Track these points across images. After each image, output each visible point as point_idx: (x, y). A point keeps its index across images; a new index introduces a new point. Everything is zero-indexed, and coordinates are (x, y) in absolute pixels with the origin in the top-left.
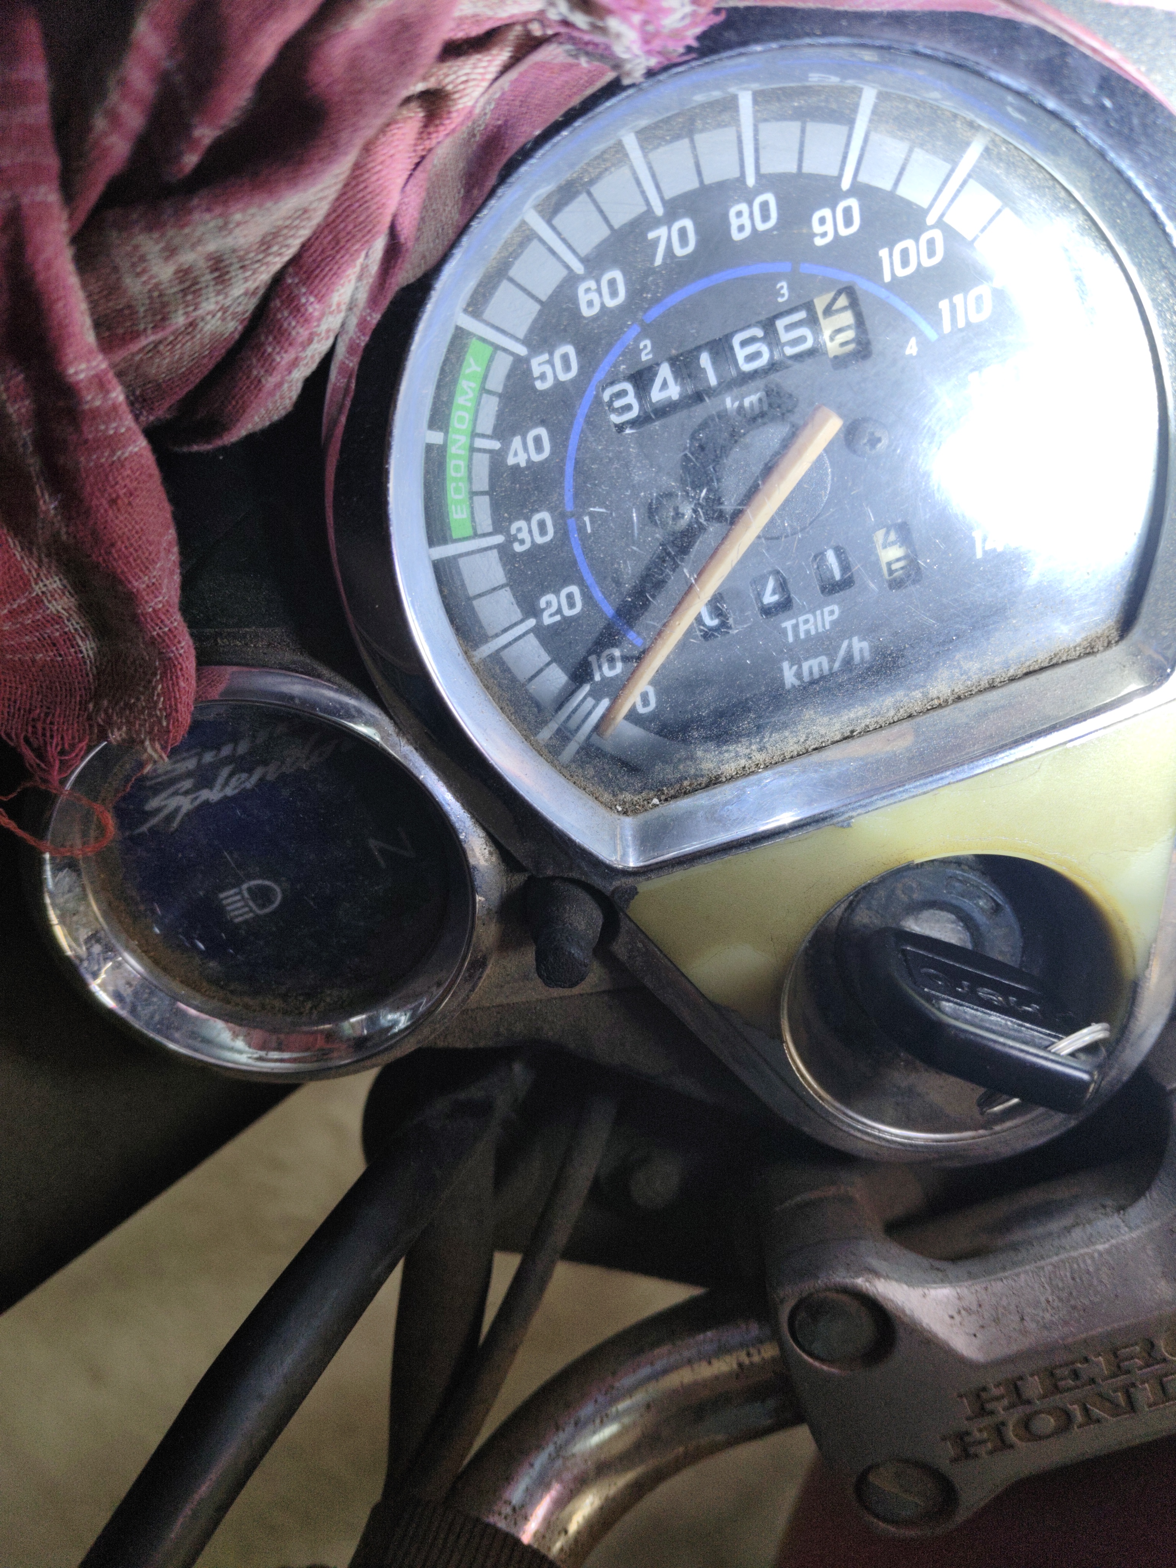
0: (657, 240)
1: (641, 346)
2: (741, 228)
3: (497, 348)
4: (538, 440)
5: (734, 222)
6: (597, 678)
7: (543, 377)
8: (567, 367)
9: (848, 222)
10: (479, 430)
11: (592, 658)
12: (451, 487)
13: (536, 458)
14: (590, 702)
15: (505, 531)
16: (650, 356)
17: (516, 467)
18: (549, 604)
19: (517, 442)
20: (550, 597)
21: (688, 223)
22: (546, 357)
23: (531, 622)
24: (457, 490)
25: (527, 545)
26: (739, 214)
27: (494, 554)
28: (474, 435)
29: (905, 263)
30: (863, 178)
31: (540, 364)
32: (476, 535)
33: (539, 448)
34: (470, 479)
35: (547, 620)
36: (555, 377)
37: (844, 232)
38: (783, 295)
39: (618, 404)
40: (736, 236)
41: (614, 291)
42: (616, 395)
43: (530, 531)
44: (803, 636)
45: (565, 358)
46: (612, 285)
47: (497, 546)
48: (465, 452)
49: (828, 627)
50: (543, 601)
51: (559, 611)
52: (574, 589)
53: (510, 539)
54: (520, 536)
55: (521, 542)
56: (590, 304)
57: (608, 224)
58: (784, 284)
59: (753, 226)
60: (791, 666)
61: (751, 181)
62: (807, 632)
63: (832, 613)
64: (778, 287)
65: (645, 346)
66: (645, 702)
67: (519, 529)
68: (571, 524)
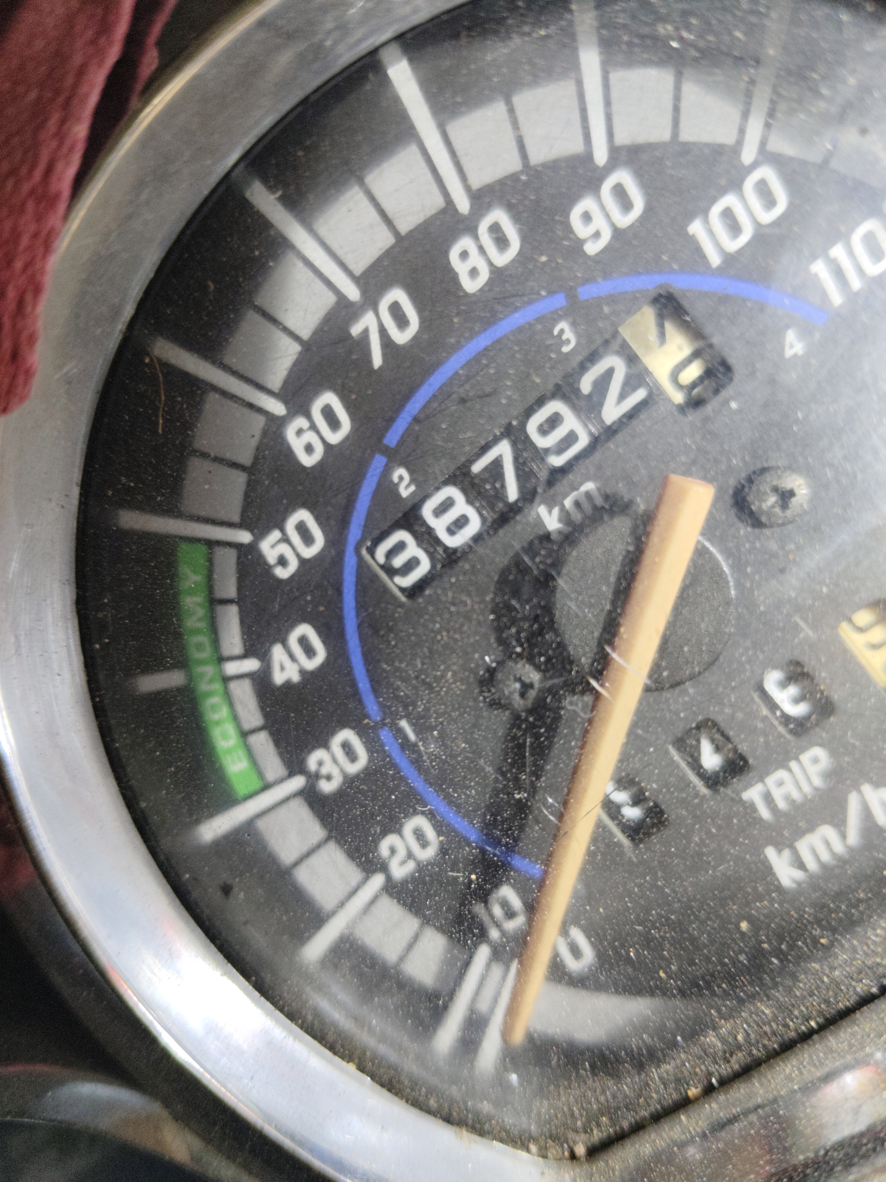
1: (395, 478)
3: (211, 544)
4: (303, 641)
5: (461, 269)
6: (494, 934)
7: (282, 561)
8: (307, 538)
9: (626, 205)
11: (479, 909)
13: (311, 665)
14: (497, 971)
16: (413, 488)
17: (288, 685)
18: (393, 851)
24: (225, 737)
26: (464, 255)
29: (735, 228)
30: (622, 138)
31: (273, 546)
33: (310, 652)
34: (236, 718)
36: (298, 555)
37: (624, 221)
38: (568, 341)
39: (398, 562)
40: (471, 286)
41: (334, 423)
42: (391, 553)
43: (335, 760)
44: (782, 805)
45: (302, 529)
46: (328, 414)
47: (300, 793)
48: (217, 686)
49: (817, 782)
50: (384, 847)
51: (410, 855)
52: (420, 822)
53: (314, 778)
54: (324, 771)
55: (329, 778)
56: (309, 449)
57: (296, 338)
58: (563, 325)
59: (490, 264)
60: (780, 851)
61: (463, 205)
62: (788, 798)
63: (816, 760)
64: (556, 332)
65: (401, 478)
66: (576, 952)
67: (320, 763)
68: (385, 735)
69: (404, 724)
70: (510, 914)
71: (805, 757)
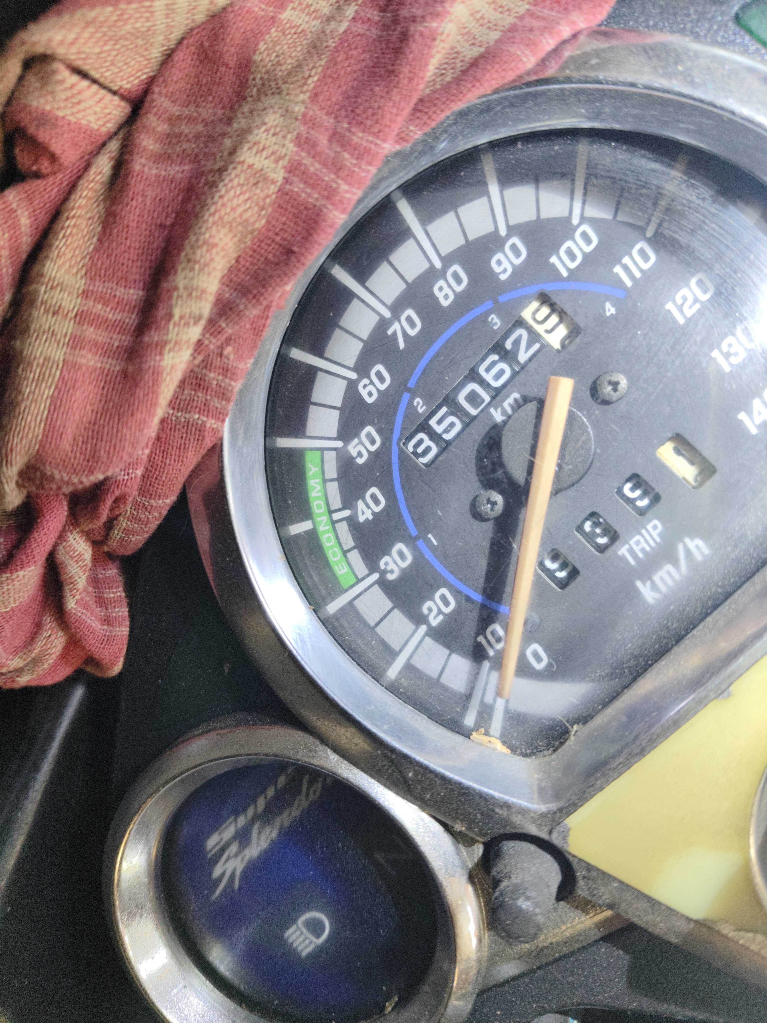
1: (415, 404)
3: (322, 450)
4: (374, 497)
5: (440, 296)
7: (360, 454)
9: (518, 254)
11: (481, 640)
13: (378, 509)
14: (494, 674)
16: (424, 407)
17: (367, 522)
18: (430, 610)
24: (334, 555)
26: (441, 289)
29: (573, 258)
30: (513, 221)
31: (354, 447)
33: (377, 502)
34: (339, 543)
36: (368, 450)
37: (517, 262)
38: (496, 324)
39: (420, 450)
40: (445, 303)
41: (381, 379)
42: (417, 446)
43: (395, 563)
44: (641, 555)
45: (369, 435)
46: (379, 374)
47: (376, 582)
48: (329, 527)
49: (658, 540)
50: (425, 610)
51: (440, 612)
52: (444, 591)
53: (383, 573)
54: (389, 568)
55: (392, 572)
56: (370, 394)
57: (360, 339)
58: (493, 316)
59: (454, 291)
60: (644, 583)
61: (438, 265)
62: (643, 550)
63: (655, 527)
64: (490, 319)
65: (418, 403)
66: (538, 659)
67: (386, 564)
68: (420, 543)
69: (430, 536)
70: (499, 640)
71: (649, 527)
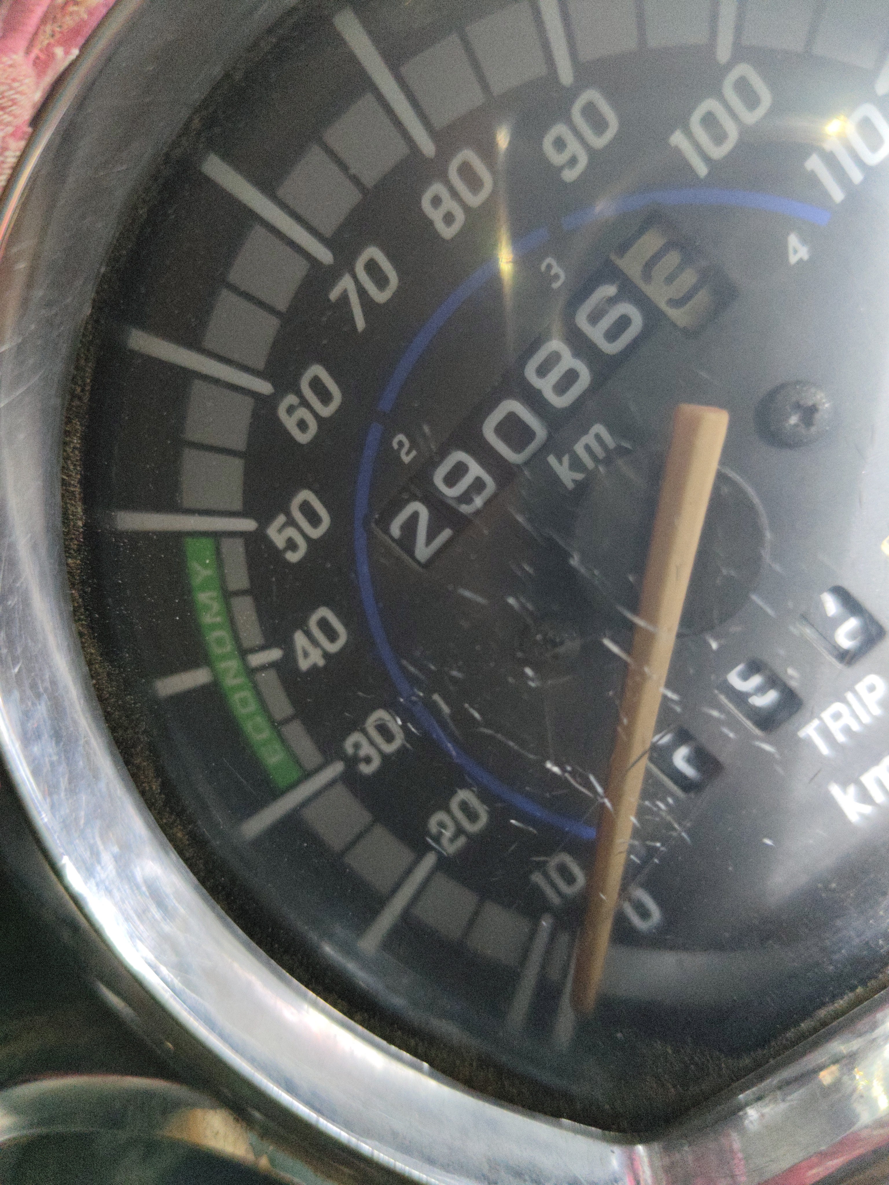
0: (344, 297)
2: (449, 218)
10: (247, 644)
12: (248, 727)
15: (342, 756)
19: (300, 639)
20: (440, 816)
21: (373, 252)
22: (281, 519)
23: (429, 861)
25: (376, 763)
27: (341, 791)
28: (243, 653)
32: (307, 775)
35: (450, 848)
